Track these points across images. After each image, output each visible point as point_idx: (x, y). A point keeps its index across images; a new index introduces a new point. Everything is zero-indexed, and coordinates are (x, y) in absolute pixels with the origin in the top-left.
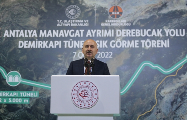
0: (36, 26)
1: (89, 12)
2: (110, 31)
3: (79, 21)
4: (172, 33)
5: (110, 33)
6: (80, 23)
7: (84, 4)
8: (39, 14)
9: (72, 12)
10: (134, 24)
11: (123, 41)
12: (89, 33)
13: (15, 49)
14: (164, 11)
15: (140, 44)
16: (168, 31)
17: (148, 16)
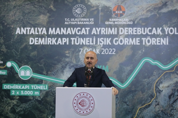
0: (45, 24)
1: (94, 10)
2: (113, 29)
3: (85, 20)
4: (171, 31)
5: (114, 31)
6: (85, 21)
7: (89, 4)
8: (48, 12)
9: (78, 11)
10: (136, 22)
11: (126, 39)
12: (94, 31)
13: (26, 45)
14: (164, 10)
15: (141, 42)
16: (167, 30)
17: (149, 15)
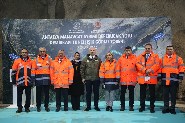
0: (58, 33)
1: (85, 25)
2: (95, 35)
3: (80, 30)
4: (126, 36)
5: (95, 36)
6: (80, 31)
7: (82, 22)
8: (60, 27)
9: (76, 26)
10: (107, 32)
11: (102, 40)
12: (85, 37)
13: (48, 45)
14: (122, 25)
15: (110, 42)
16: (123, 35)
17: (114, 27)
